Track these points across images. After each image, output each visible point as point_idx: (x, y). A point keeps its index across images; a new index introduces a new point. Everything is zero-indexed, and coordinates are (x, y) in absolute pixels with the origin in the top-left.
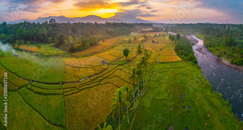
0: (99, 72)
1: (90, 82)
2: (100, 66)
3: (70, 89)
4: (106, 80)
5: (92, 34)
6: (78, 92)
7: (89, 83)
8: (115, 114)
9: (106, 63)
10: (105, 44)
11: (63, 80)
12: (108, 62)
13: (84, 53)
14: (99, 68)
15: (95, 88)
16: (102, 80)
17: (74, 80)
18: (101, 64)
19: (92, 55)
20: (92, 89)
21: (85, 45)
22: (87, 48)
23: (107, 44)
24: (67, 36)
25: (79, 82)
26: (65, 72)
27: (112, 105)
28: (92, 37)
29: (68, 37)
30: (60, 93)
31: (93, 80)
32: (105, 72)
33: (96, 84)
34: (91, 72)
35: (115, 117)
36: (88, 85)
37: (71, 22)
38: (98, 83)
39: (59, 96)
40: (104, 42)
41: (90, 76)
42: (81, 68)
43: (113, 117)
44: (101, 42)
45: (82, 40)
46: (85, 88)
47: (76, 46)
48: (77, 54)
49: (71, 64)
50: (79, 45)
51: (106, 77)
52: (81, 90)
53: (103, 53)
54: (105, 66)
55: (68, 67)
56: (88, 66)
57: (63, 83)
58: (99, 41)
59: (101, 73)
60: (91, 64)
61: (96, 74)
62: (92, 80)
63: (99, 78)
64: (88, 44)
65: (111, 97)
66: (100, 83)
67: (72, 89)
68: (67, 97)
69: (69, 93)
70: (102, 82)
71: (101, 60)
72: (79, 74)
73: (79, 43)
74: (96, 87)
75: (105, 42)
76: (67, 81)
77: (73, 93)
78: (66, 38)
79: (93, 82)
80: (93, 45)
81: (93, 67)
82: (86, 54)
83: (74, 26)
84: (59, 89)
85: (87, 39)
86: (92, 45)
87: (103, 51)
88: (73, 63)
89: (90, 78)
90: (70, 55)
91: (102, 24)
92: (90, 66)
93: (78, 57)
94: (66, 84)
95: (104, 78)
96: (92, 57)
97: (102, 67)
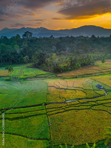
0: (92, 96)
1: (79, 105)
2: (94, 90)
3: (54, 109)
4: (101, 107)
5: (86, 51)
6: (64, 112)
7: (77, 105)
8: (109, 143)
9: (103, 88)
10: (105, 66)
11: (45, 101)
12: (107, 88)
13: (73, 74)
14: (93, 92)
15: (84, 111)
16: (95, 105)
17: (59, 101)
18: (95, 88)
19: (83, 76)
20: (80, 111)
21: (74, 64)
22: (77, 69)
23: (108, 65)
24: (50, 54)
25: (65, 102)
26: (48, 94)
28: (86, 55)
29: (52, 55)
30: (43, 113)
31: (84, 103)
32: (100, 98)
33: (86, 107)
34: (81, 95)
35: (108, 145)
36: (76, 106)
37: (55, 37)
38: (89, 107)
39: (42, 116)
40: (103, 62)
41: (79, 99)
42: (68, 89)
44: (99, 63)
45: (71, 59)
46: (72, 109)
47: (62, 66)
48: (64, 75)
49: (55, 85)
50: (66, 65)
51: (102, 104)
52: (67, 111)
53: (100, 77)
54: (102, 92)
55: (52, 88)
56: (77, 88)
57: (46, 104)
58: (95, 60)
59: (94, 98)
60: (82, 86)
61: (87, 98)
62: (82, 103)
63: (91, 103)
64: (78, 64)
65: (106, 126)
66: (92, 108)
67: (57, 109)
68: (51, 116)
69: (53, 112)
70: (94, 108)
71: (96, 84)
72: (65, 96)
73: (67, 62)
74: (87, 110)
75: (106, 63)
76: (51, 102)
77: (58, 113)
78: (48, 57)
79: (82, 105)
80: (86, 65)
81: (84, 91)
82: (75, 75)
83: (59, 41)
84: (42, 110)
85: (78, 58)
86: (84, 65)
87: (102, 73)
88: (58, 84)
89: (80, 101)
90: (54, 76)
92: (79, 89)
93: (65, 78)
94: (50, 105)
95: (98, 105)
96: (84, 79)
97: (97, 92)
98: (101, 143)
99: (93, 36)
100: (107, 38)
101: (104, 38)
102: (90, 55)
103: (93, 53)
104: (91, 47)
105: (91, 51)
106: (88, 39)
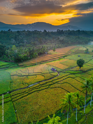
0: (49, 78)
1: (39, 87)
2: (50, 73)
3: (19, 95)
5: (41, 43)
6: (28, 95)
7: (38, 87)
8: (64, 110)
9: (56, 71)
10: (56, 53)
11: (9, 89)
12: (59, 70)
13: (33, 62)
14: (49, 75)
15: (44, 90)
16: (52, 84)
17: (22, 87)
18: (51, 71)
19: (41, 63)
20: (41, 91)
21: (33, 54)
22: (35, 57)
23: (58, 53)
24: (9, 47)
25: (28, 87)
26: (11, 82)
27: (61, 104)
28: (41, 46)
29: (11, 47)
30: (8, 101)
31: (43, 84)
32: (55, 78)
33: (45, 87)
34: (40, 78)
35: (63, 112)
36: (37, 88)
37: (13, 31)
38: (47, 87)
39: (7, 103)
40: (54, 51)
41: (40, 82)
42: (30, 75)
43: (62, 112)
44: (51, 51)
45: (30, 49)
46: (35, 91)
47: (22, 56)
48: (25, 63)
49: (17, 74)
50: (26, 55)
51: (56, 82)
52: (30, 93)
53: (53, 62)
54: (56, 73)
55: (15, 77)
56: (37, 74)
57: (10, 92)
58: (49, 50)
59: (50, 79)
60: (41, 71)
61: (46, 80)
63: (48, 83)
64: (36, 53)
65: (61, 98)
66: (50, 87)
67: (21, 94)
68: (16, 102)
69: (17, 98)
70: (52, 86)
71: (51, 68)
72: (28, 81)
73: (26, 52)
74: (46, 90)
75: (56, 51)
76: (15, 89)
77: (23, 97)
78: (8, 49)
79: (42, 86)
80: (42, 54)
81: (42, 74)
82: (34, 62)
83: (17, 34)
84: (7, 98)
85: (35, 49)
86: (40, 54)
87: (54, 59)
88: (20, 72)
89: (40, 83)
90: (16, 65)
92: (39, 74)
93: (26, 66)
94: (14, 92)
95: (54, 83)
96: (42, 65)
97: (52, 74)
98: (58, 112)
99: (45, 31)
100: (55, 33)
101: (53, 33)
102: (44, 45)
103: (46, 44)
104: (44, 39)
105: (45, 42)
106: (41, 33)
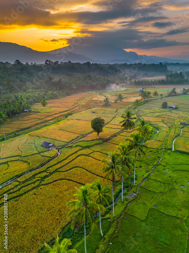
0: (39, 164)
1: (19, 187)
2: (39, 153)
4: (55, 176)
5: (11, 89)
7: (15, 189)
8: (77, 223)
9: (53, 146)
10: (48, 110)
14: (38, 157)
15: (31, 193)
16: (46, 177)
18: (42, 149)
19: (16, 134)
20: (24, 196)
23: (52, 109)
27: (69, 212)
28: (12, 95)
31: (27, 180)
32: (52, 163)
33: (33, 185)
34: (18, 167)
35: (76, 227)
36: (13, 193)
38: (37, 183)
40: (44, 105)
41: (18, 176)
43: (72, 228)
44: (38, 107)
51: (56, 171)
53: (45, 129)
54: (53, 152)
56: (9, 159)
58: (31, 103)
59: (42, 165)
60: (18, 153)
61: (31, 171)
62: (24, 182)
63: (39, 175)
65: (68, 201)
66: (43, 183)
70: (46, 181)
71: (42, 141)
74: (34, 191)
75: (48, 105)
79: (25, 184)
80: (17, 113)
81: (22, 159)
86: (12, 114)
87: (45, 123)
89: (19, 179)
91: (35, 66)
92: (14, 159)
95: (51, 174)
96: (17, 139)
97: (46, 154)
99: (18, 62)
100: (41, 66)
101: (37, 66)
102: (19, 95)
103: (25, 91)
104: (18, 80)
105: (20, 88)
106: (9, 67)
